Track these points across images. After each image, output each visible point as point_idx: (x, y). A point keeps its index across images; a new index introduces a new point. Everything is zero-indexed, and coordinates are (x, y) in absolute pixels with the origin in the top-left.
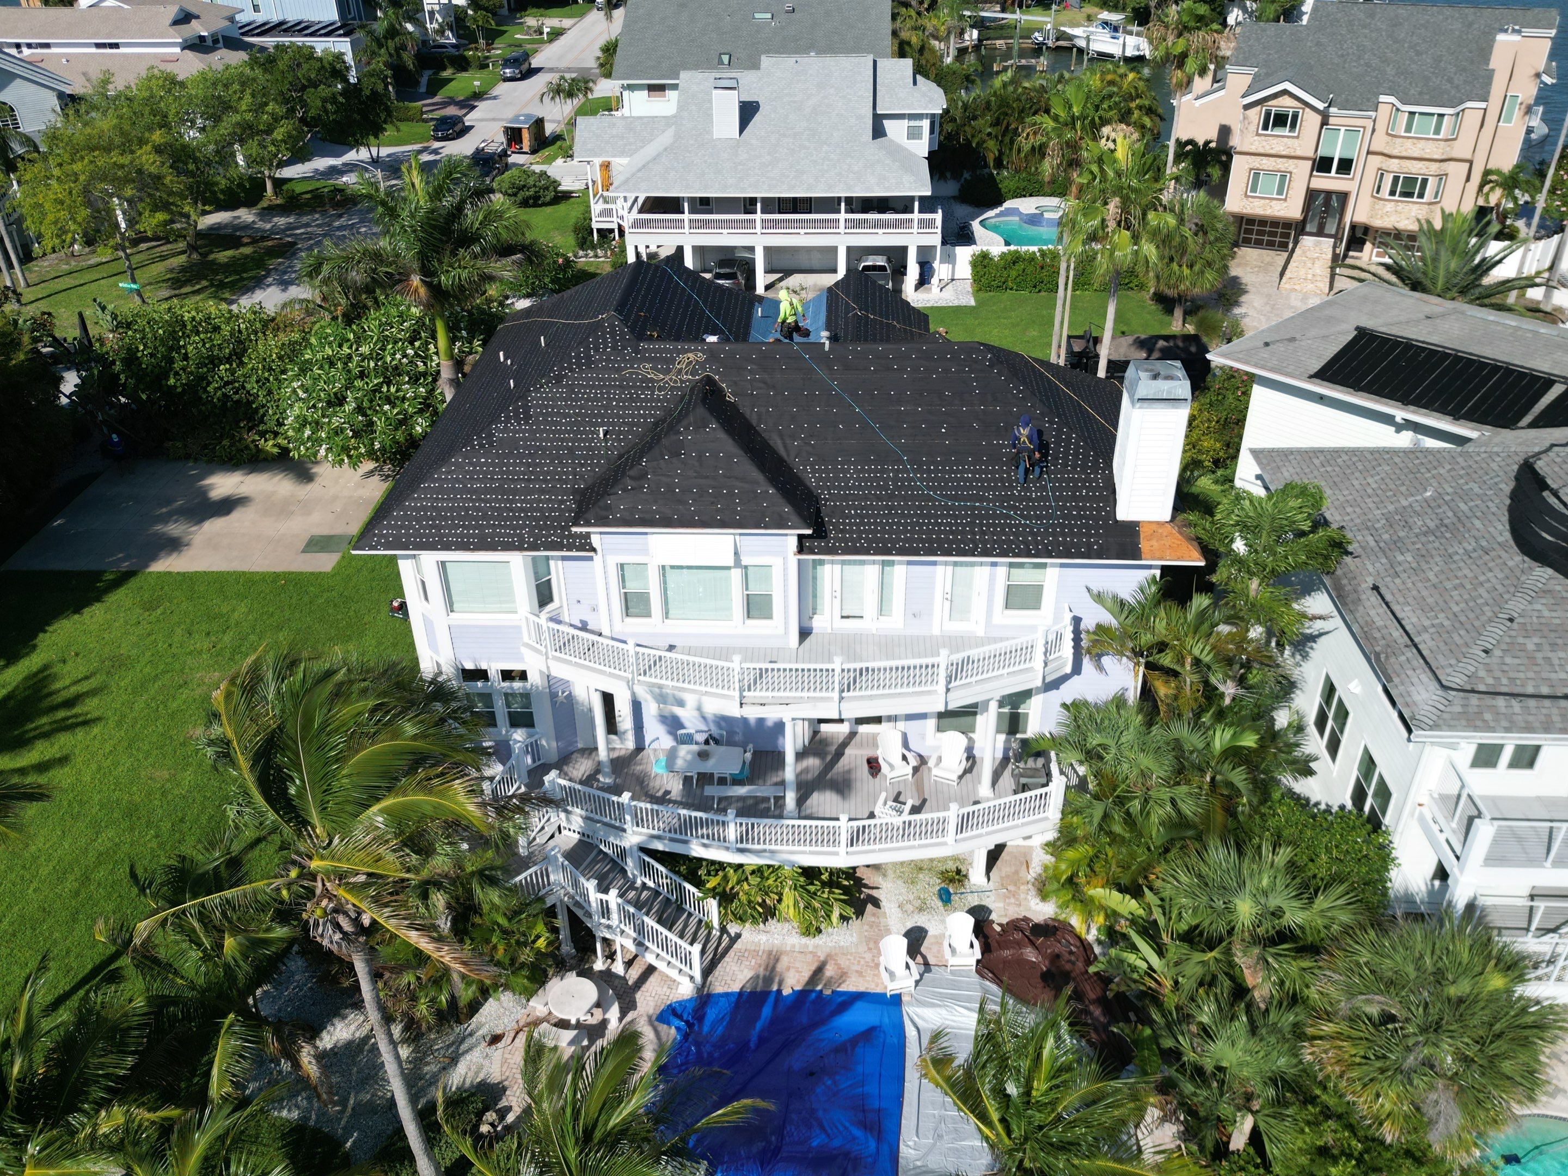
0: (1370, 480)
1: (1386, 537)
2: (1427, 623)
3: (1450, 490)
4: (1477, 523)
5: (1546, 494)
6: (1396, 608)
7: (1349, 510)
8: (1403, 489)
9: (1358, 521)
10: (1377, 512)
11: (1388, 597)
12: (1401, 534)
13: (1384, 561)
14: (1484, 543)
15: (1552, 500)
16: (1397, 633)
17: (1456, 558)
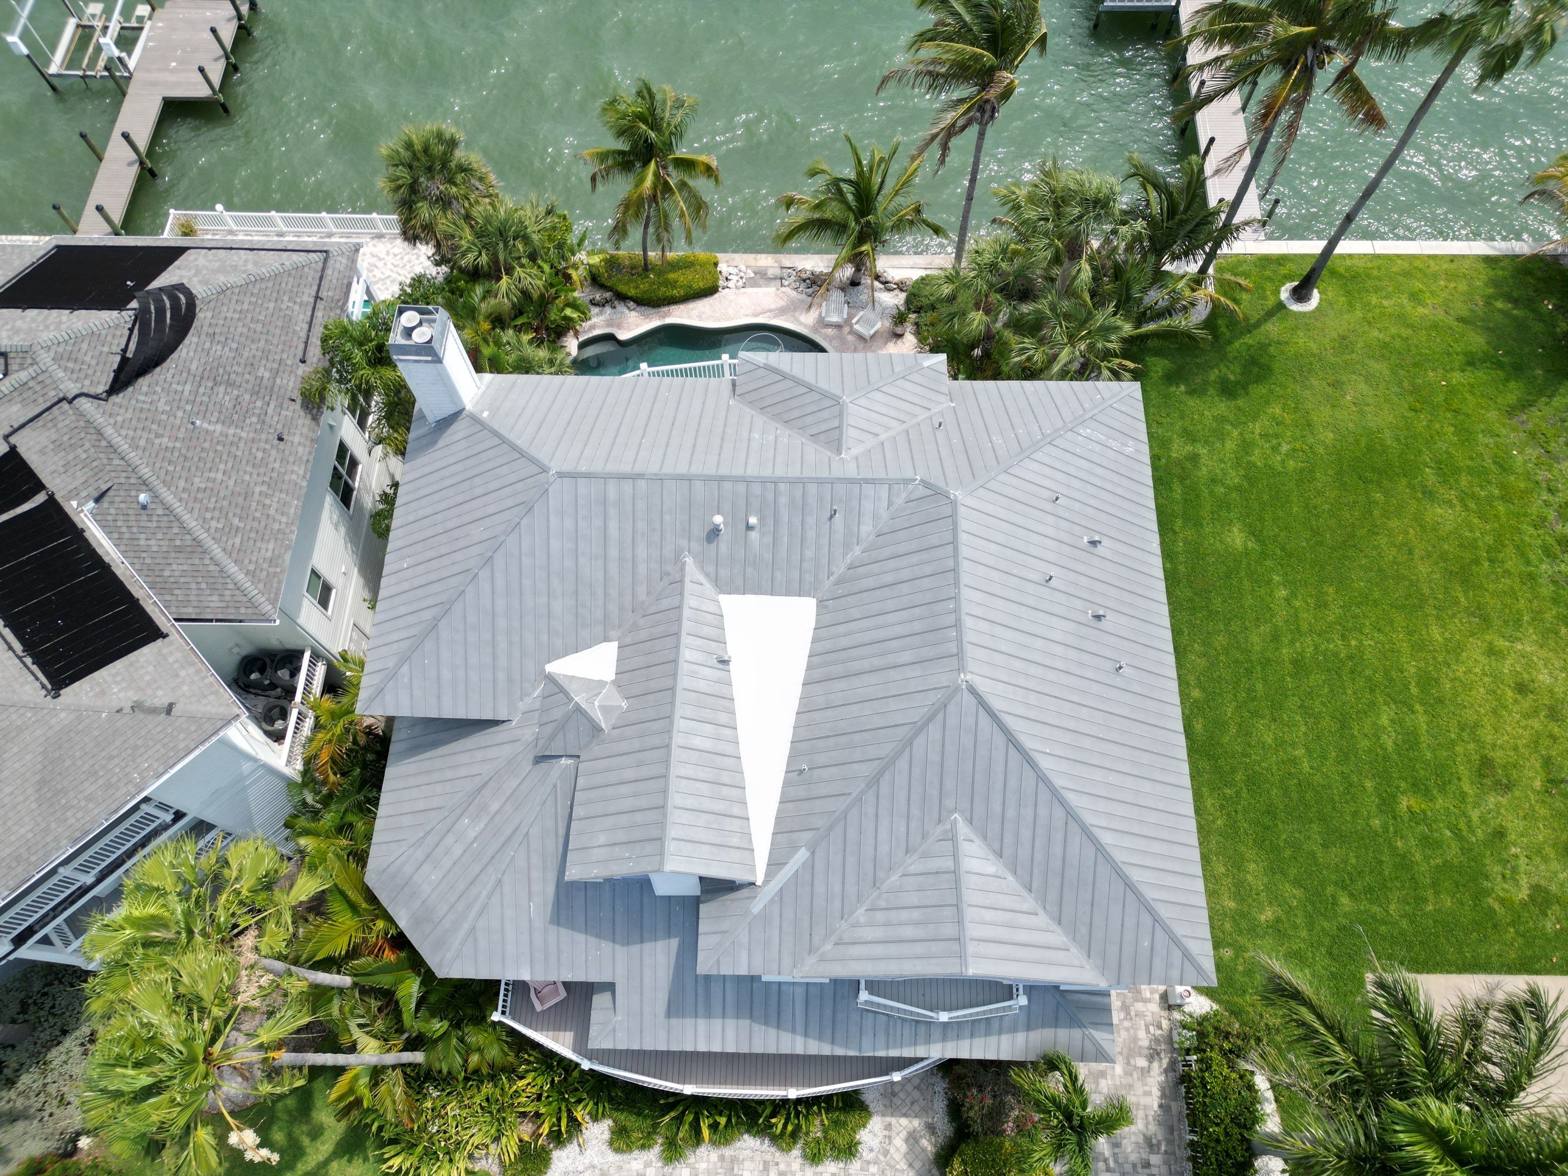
0: (220, 476)
1: (259, 404)
2: (297, 307)
3: (180, 414)
4: (193, 367)
6: (303, 335)
7: (260, 455)
10: (244, 435)
11: (302, 346)
12: (247, 397)
13: (278, 381)
16: (319, 314)
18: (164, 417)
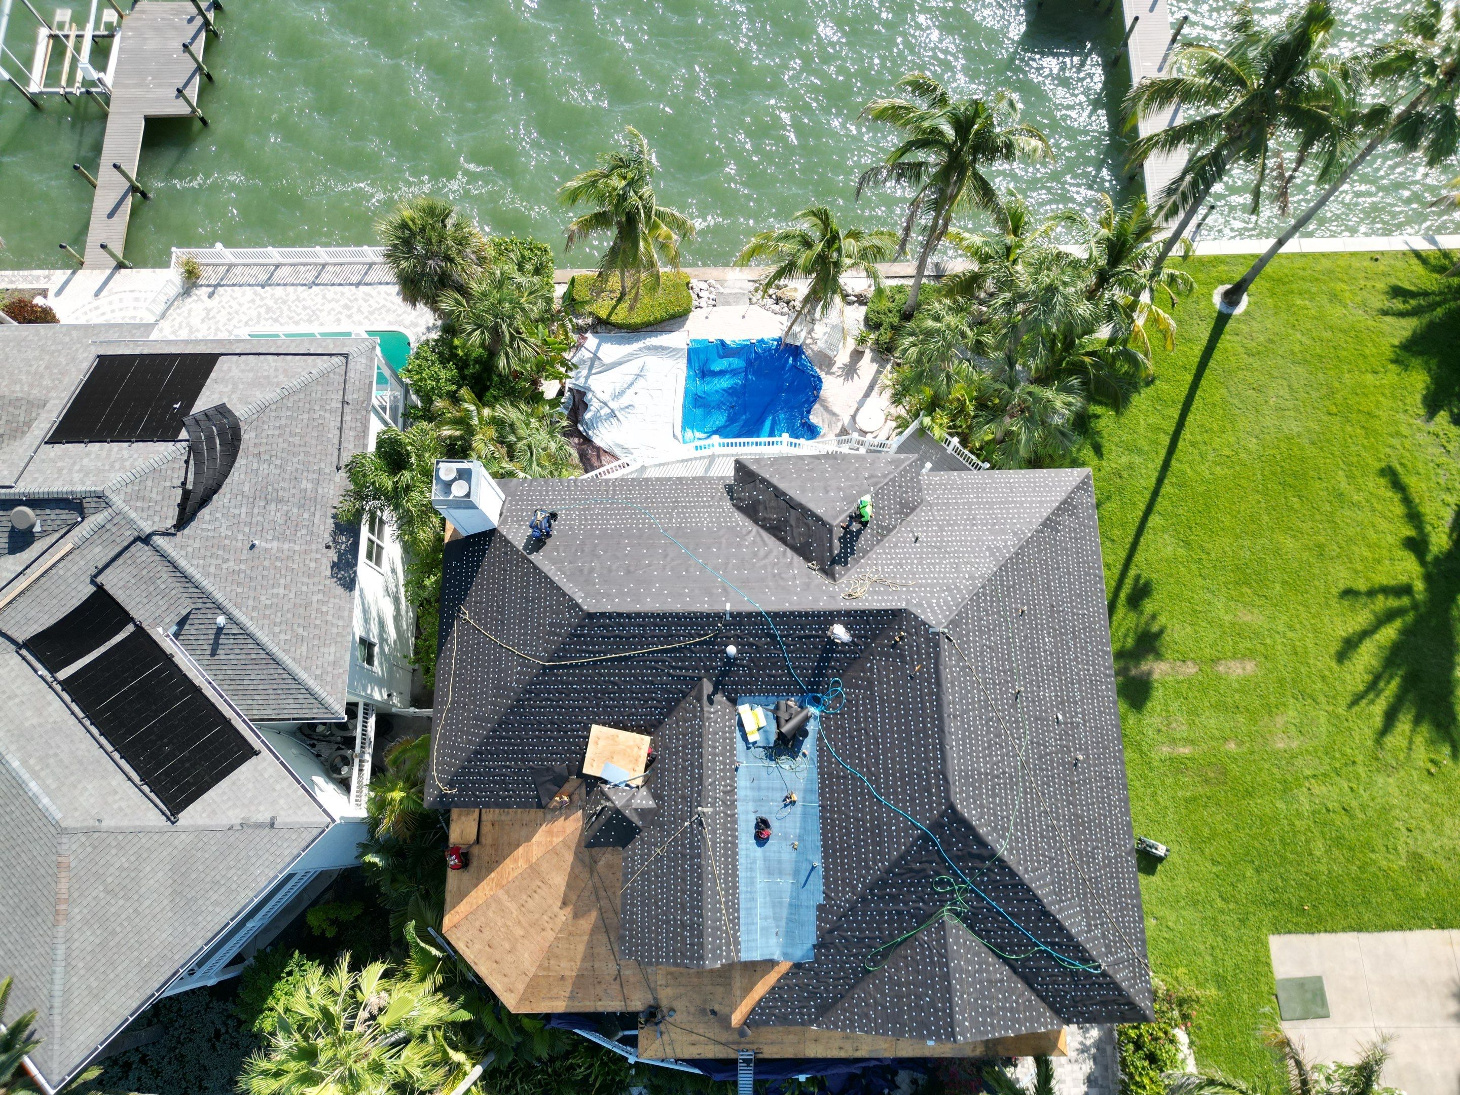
0: (281, 591)
1: (306, 516)
2: (327, 415)
3: (240, 537)
4: (246, 489)
5: (189, 486)
6: (336, 441)
7: (313, 565)
8: (266, 563)
9: (314, 547)
10: (297, 548)
11: (336, 453)
12: (295, 510)
13: (320, 491)
14: (255, 465)
15: (191, 477)
16: (347, 418)
17: (278, 462)
18: (227, 542)
